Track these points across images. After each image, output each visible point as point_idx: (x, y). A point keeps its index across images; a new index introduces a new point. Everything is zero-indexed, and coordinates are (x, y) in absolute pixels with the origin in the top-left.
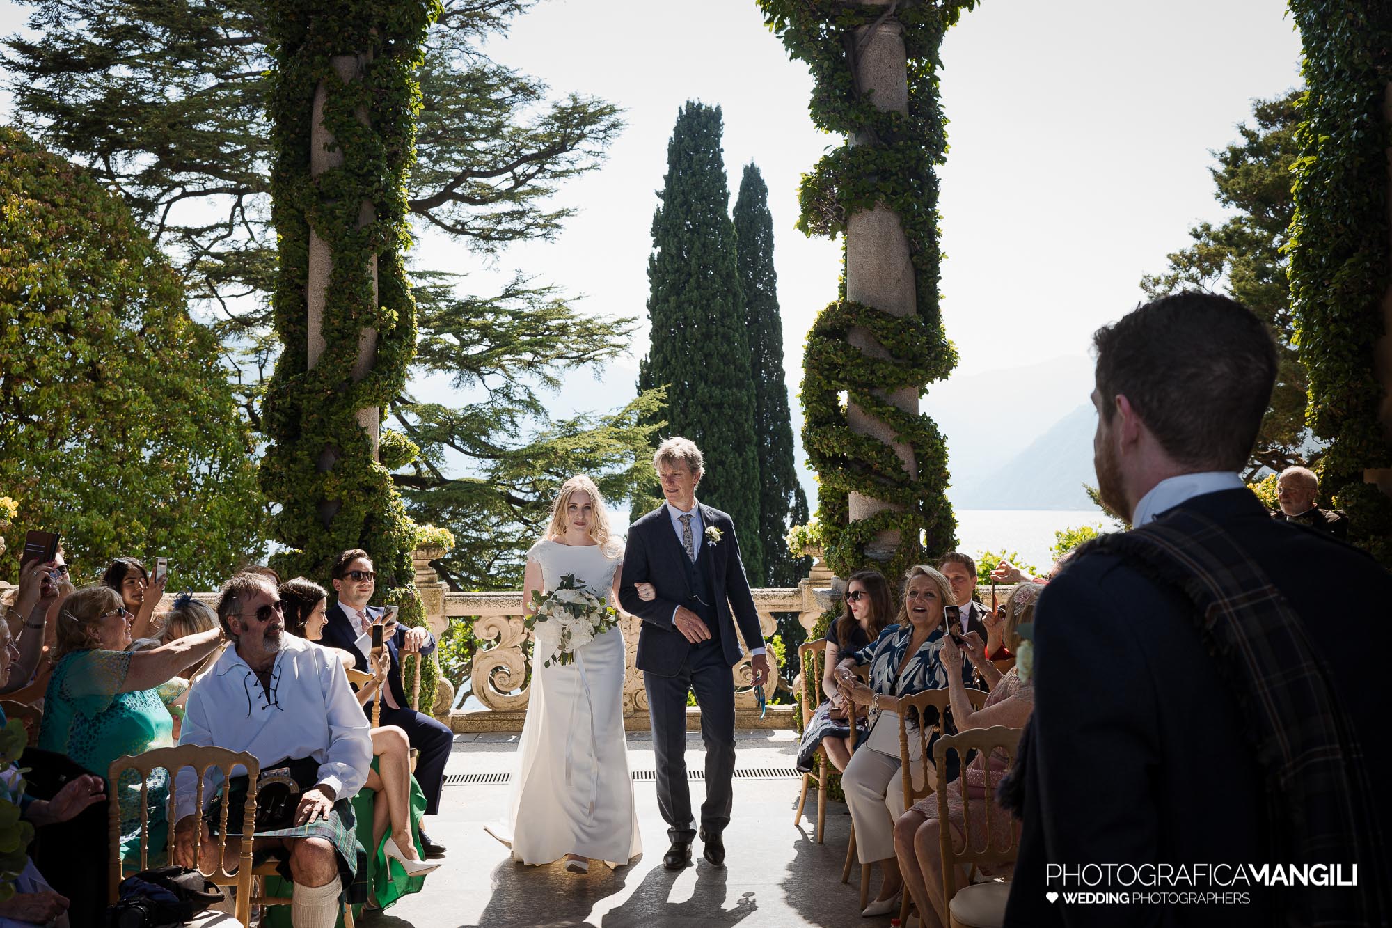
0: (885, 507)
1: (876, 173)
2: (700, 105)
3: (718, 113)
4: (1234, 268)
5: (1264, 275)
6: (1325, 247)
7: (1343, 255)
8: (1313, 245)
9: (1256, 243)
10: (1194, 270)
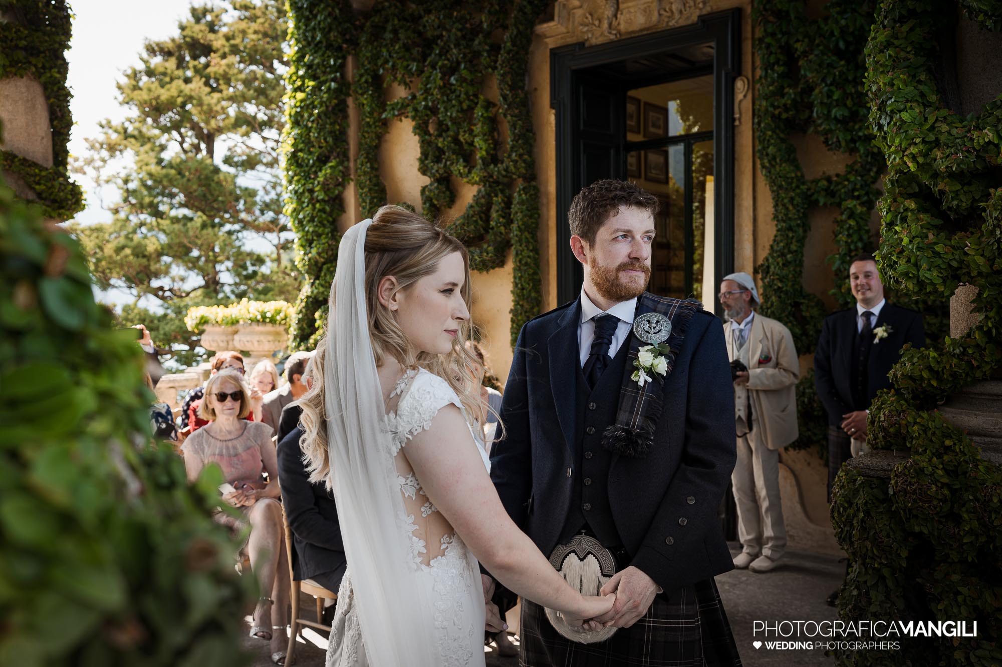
4: (137, 154)
5: (160, 161)
6: (310, 153)
7: (322, 160)
8: (301, 150)
9: (149, 139)
10: (105, 154)
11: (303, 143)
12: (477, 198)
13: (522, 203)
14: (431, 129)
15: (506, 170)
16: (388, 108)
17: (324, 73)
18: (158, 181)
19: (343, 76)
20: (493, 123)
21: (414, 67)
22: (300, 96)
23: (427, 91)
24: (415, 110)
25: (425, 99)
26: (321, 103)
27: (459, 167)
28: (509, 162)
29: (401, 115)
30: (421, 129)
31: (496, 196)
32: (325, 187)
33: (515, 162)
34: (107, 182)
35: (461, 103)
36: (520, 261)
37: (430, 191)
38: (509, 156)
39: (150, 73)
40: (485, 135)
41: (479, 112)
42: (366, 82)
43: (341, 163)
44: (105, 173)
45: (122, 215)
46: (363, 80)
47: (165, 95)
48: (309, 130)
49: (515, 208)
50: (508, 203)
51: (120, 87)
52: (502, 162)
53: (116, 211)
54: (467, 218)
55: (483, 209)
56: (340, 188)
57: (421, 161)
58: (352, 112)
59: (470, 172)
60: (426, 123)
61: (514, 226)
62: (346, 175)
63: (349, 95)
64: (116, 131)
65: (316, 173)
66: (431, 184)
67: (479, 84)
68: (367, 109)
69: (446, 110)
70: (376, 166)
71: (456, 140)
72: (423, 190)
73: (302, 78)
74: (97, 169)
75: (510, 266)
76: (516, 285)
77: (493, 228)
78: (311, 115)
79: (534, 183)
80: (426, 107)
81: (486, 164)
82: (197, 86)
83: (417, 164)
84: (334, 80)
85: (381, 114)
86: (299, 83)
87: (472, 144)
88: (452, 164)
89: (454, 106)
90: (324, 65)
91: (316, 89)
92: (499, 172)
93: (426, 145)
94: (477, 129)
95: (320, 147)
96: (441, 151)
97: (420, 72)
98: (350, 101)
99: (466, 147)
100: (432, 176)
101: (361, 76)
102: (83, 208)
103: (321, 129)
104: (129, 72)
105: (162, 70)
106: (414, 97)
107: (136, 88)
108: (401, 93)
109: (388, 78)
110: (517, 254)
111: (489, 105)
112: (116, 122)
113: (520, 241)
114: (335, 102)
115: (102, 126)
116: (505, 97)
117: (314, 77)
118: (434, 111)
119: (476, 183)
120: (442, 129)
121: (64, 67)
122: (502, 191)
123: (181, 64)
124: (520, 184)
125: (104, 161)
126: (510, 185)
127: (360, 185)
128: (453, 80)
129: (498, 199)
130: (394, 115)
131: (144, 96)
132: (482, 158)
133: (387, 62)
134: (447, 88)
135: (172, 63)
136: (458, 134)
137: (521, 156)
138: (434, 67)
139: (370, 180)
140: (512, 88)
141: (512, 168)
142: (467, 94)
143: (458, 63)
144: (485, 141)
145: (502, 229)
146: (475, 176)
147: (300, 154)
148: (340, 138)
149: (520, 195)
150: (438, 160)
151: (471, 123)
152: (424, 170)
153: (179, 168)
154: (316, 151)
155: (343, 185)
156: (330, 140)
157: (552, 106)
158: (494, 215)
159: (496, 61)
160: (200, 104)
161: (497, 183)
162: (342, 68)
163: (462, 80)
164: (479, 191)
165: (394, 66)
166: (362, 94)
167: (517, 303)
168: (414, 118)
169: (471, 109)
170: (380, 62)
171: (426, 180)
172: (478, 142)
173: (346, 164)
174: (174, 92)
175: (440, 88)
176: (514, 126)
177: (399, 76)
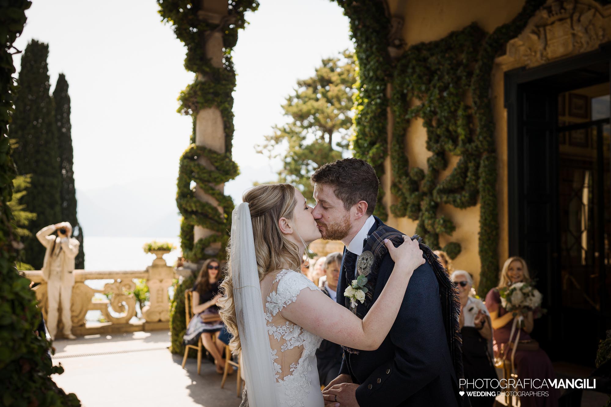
0: (213, 233)
1: (213, 93)
2: (38, 41)
3: (47, 47)
4: (289, 142)
5: (300, 146)
6: (366, 140)
7: (372, 144)
8: (361, 139)
9: (297, 133)
10: (273, 142)
11: (362, 135)
12: (459, 165)
13: (485, 166)
14: (434, 123)
15: (477, 147)
16: (409, 112)
17: (374, 94)
18: (300, 156)
19: (385, 95)
20: (469, 119)
21: (423, 88)
22: (361, 108)
23: (431, 102)
24: (424, 113)
25: (430, 106)
26: (372, 112)
27: (449, 146)
28: (479, 142)
29: (417, 116)
30: (428, 124)
31: (470, 162)
32: (373, 160)
33: (481, 142)
34: (275, 157)
35: (450, 107)
36: (484, 202)
37: (432, 160)
38: (478, 139)
39: (298, 97)
40: (463, 126)
41: (460, 113)
42: (398, 98)
43: (382, 145)
44: (274, 153)
45: (283, 176)
46: (395, 97)
47: (305, 108)
48: (364, 127)
49: (481, 170)
50: (477, 167)
51: (282, 106)
52: (474, 142)
53: (280, 174)
54: (453, 176)
55: (463, 171)
56: (382, 160)
57: (428, 143)
58: (390, 115)
59: (455, 148)
60: (431, 120)
61: (481, 181)
62: (385, 152)
63: (387, 106)
64: (280, 130)
65: (368, 152)
66: (433, 156)
67: (462, 96)
68: (397, 113)
69: (441, 112)
70: (402, 146)
71: (448, 130)
72: (429, 160)
73: (362, 98)
74: (270, 151)
75: (478, 206)
76: (481, 217)
77: (468, 182)
78: (366, 118)
79: (493, 154)
80: (430, 111)
81: (464, 143)
82: (322, 103)
83: (425, 145)
84: (379, 98)
85: (405, 116)
86: (360, 101)
87: (456, 132)
88: (445, 144)
89: (445, 110)
90: (374, 90)
91: (369, 104)
92: (472, 148)
93: (430, 133)
94: (460, 122)
95: (371, 137)
96: (439, 137)
97: (428, 90)
98: (389, 110)
99: (454, 133)
100: (433, 151)
101: (395, 94)
102: (238, 174)
103: (371, 127)
104: (288, 97)
105: (304, 95)
106: (423, 105)
107: (290, 105)
108: (417, 103)
109: (410, 95)
110: (483, 198)
111: (467, 108)
112: (280, 126)
113: (484, 190)
114: (379, 110)
115: (273, 128)
116: (475, 103)
117: (368, 97)
118: (435, 113)
119: (458, 155)
120: (440, 124)
121: (231, 101)
122: (474, 160)
123: (315, 91)
124: (485, 156)
125: (273, 146)
126: (479, 156)
127: (393, 158)
128: (445, 94)
129: (471, 165)
130: (412, 117)
131: (295, 109)
132: (463, 140)
133: (408, 86)
134: (441, 99)
135: (310, 90)
136: (448, 126)
137: (485, 138)
138: (434, 87)
139: (399, 155)
140: (480, 97)
141: (480, 146)
142: (453, 102)
143: (449, 84)
144: (464, 130)
145: (474, 183)
146: (458, 151)
147: (360, 141)
148: (382, 131)
149: (484, 162)
150: (437, 141)
151: (456, 120)
152: (429, 148)
153: (310, 149)
154: (368, 139)
155: (383, 158)
156: (376, 132)
157: (505, 106)
158: (469, 174)
159: (470, 82)
160: (323, 112)
161: (472, 155)
162: (384, 91)
163: (450, 94)
164: (460, 160)
165: (413, 89)
166: (395, 105)
167: (482, 228)
168: (423, 118)
169: (456, 111)
170: (405, 86)
171: (430, 154)
172: (460, 130)
173: (385, 146)
174: (310, 107)
175: (438, 99)
176: (481, 120)
177: (416, 93)
